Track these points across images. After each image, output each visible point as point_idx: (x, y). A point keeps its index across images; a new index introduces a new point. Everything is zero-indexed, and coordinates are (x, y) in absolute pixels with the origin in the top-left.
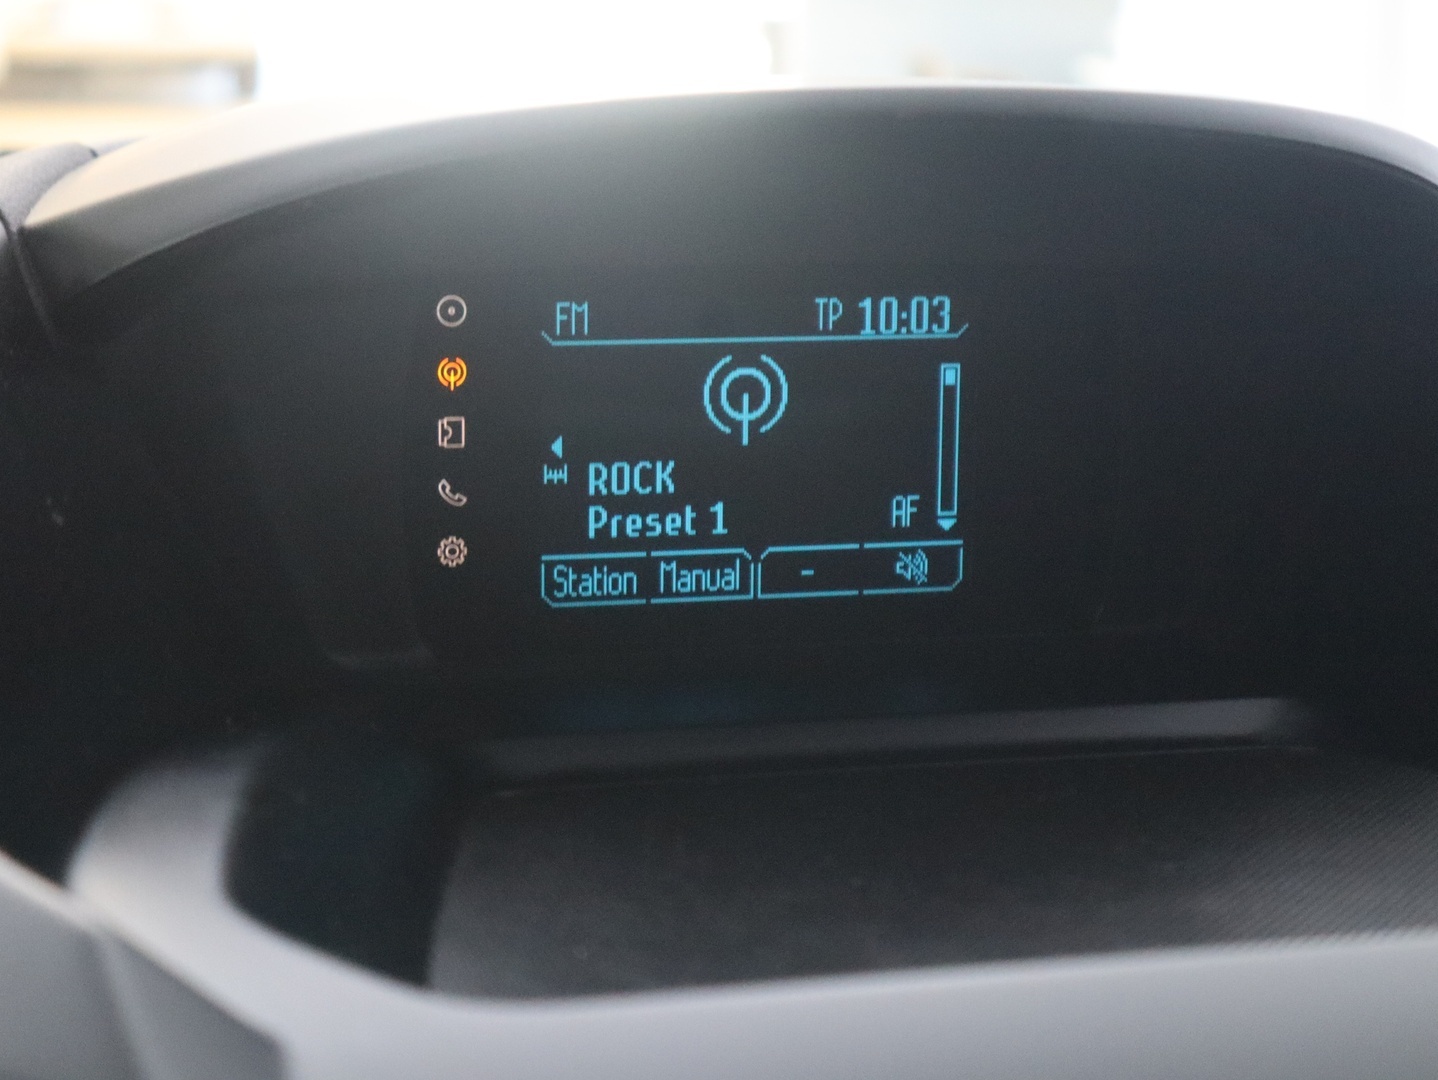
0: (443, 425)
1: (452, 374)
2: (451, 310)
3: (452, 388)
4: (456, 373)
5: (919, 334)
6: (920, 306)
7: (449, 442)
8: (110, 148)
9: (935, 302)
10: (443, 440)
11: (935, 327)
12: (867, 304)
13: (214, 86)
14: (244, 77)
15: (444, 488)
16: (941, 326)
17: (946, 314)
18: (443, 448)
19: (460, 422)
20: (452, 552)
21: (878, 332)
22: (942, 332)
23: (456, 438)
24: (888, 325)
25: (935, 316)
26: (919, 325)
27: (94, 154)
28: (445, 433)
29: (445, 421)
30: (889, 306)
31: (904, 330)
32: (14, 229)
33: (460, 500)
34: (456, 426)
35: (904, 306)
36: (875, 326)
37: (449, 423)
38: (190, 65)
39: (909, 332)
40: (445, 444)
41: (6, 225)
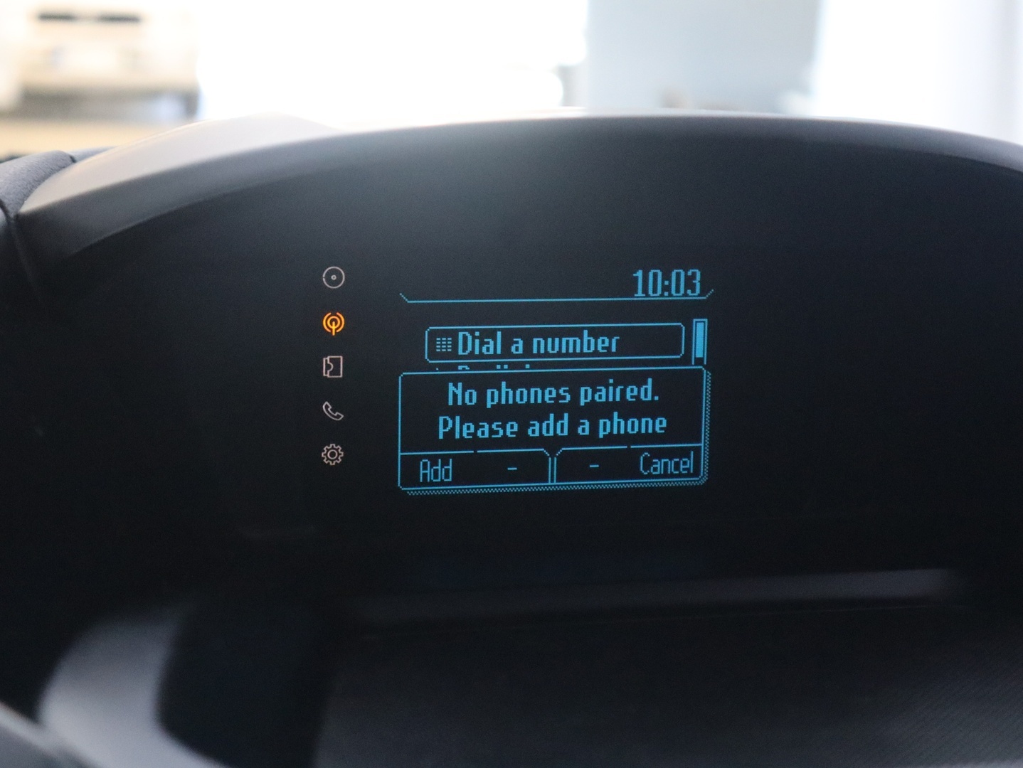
0: (326, 360)
1: (333, 324)
2: (334, 277)
3: (334, 334)
4: (336, 324)
5: (677, 296)
6: (678, 275)
7: (331, 374)
8: (86, 156)
9: (690, 273)
10: (326, 373)
11: (689, 292)
12: (639, 274)
13: (167, 109)
14: (189, 102)
15: (327, 407)
16: (693, 291)
17: (697, 282)
18: (326, 377)
19: (340, 359)
20: (332, 454)
21: (647, 295)
22: (695, 295)
23: (336, 371)
24: (655, 291)
25: (689, 284)
26: (678, 290)
27: (73, 160)
28: (328, 367)
29: (328, 358)
30: (655, 276)
31: (666, 294)
32: (12, 215)
33: (338, 416)
34: (336, 362)
35: (667, 276)
36: (645, 290)
37: (330, 359)
38: (151, 94)
39: (670, 295)
40: (328, 375)
41: (6, 212)
